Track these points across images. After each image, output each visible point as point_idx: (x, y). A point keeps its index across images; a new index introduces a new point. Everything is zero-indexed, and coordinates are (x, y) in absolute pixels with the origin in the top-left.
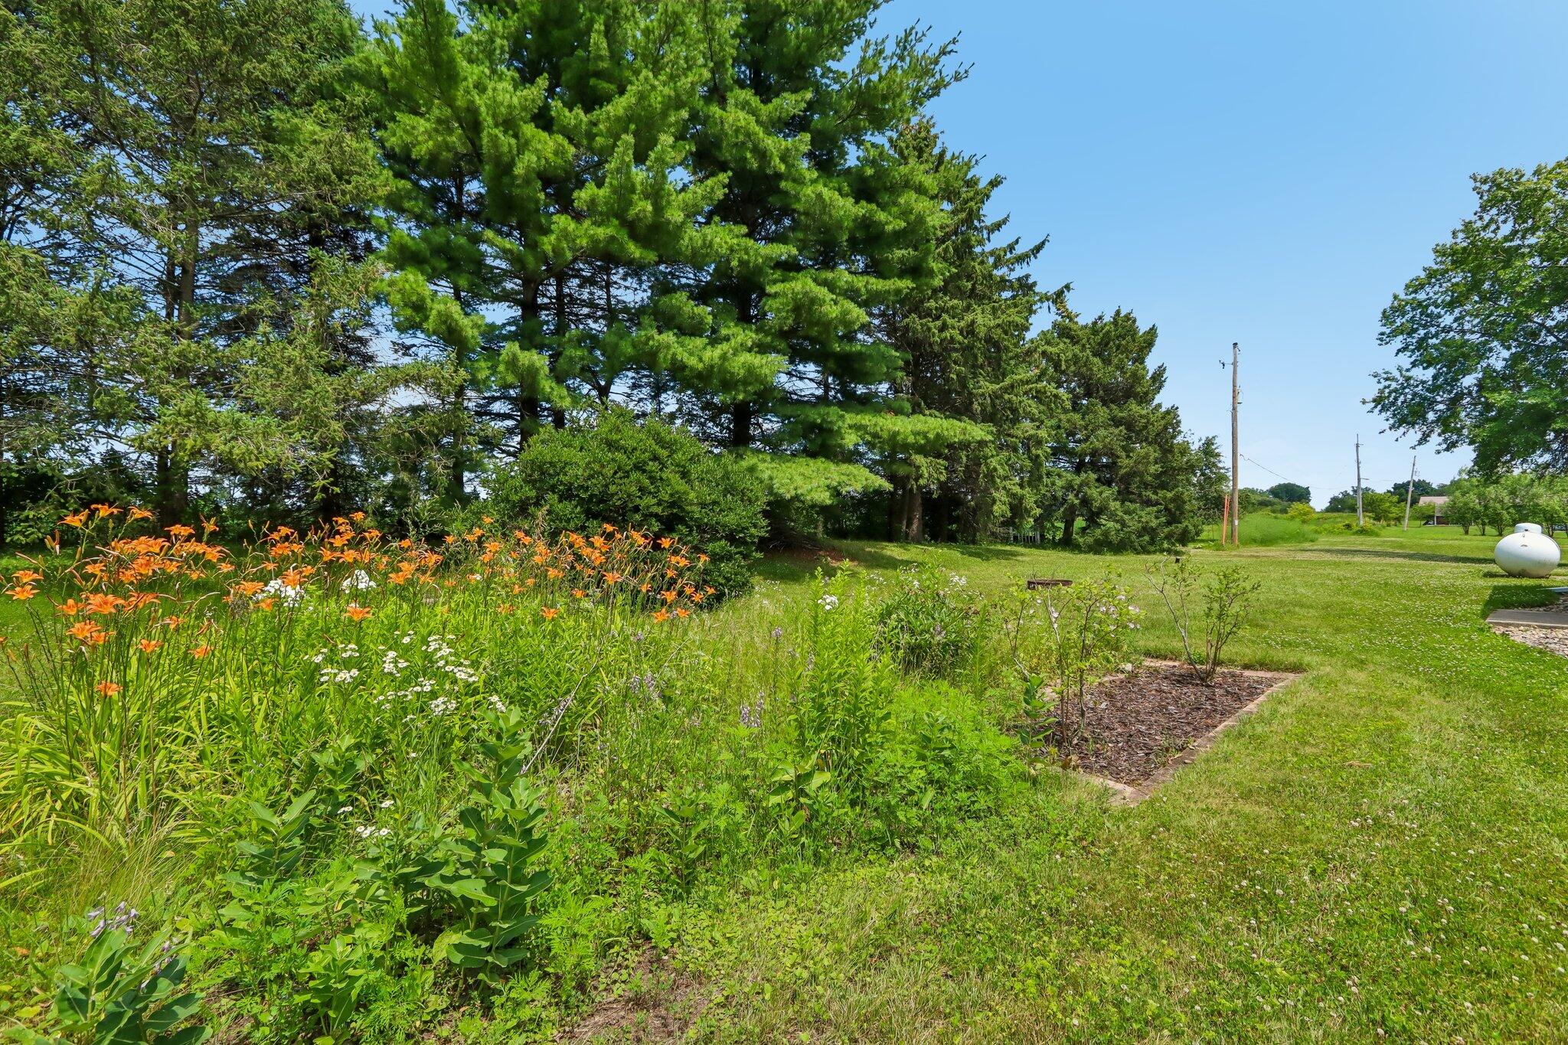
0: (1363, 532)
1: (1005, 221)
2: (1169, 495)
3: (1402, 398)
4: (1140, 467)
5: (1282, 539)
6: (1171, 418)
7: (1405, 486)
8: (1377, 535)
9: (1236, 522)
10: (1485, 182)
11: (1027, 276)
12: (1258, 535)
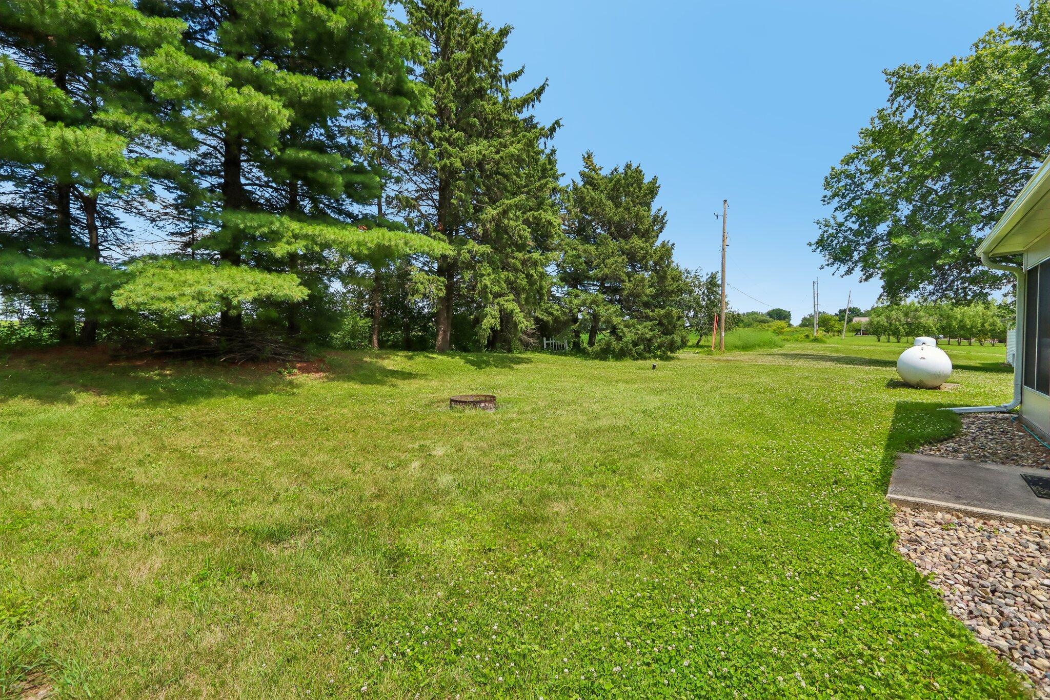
0: (816, 340)
1: (521, 72)
2: (662, 312)
3: (836, 241)
4: (639, 289)
5: (759, 346)
6: (667, 252)
7: (845, 311)
8: (824, 342)
9: (723, 334)
10: (893, 75)
11: (532, 117)
12: (738, 343)
